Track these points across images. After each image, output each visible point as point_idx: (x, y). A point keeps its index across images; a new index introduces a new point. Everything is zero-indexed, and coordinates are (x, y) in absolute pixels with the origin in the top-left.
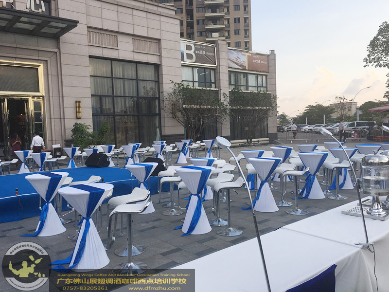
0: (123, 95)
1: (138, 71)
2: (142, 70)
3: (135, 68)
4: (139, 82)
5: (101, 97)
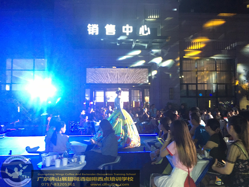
0: (203, 83)
1: (217, 64)
2: (220, 63)
3: (215, 63)
4: (217, 72)
5: (187, 84)
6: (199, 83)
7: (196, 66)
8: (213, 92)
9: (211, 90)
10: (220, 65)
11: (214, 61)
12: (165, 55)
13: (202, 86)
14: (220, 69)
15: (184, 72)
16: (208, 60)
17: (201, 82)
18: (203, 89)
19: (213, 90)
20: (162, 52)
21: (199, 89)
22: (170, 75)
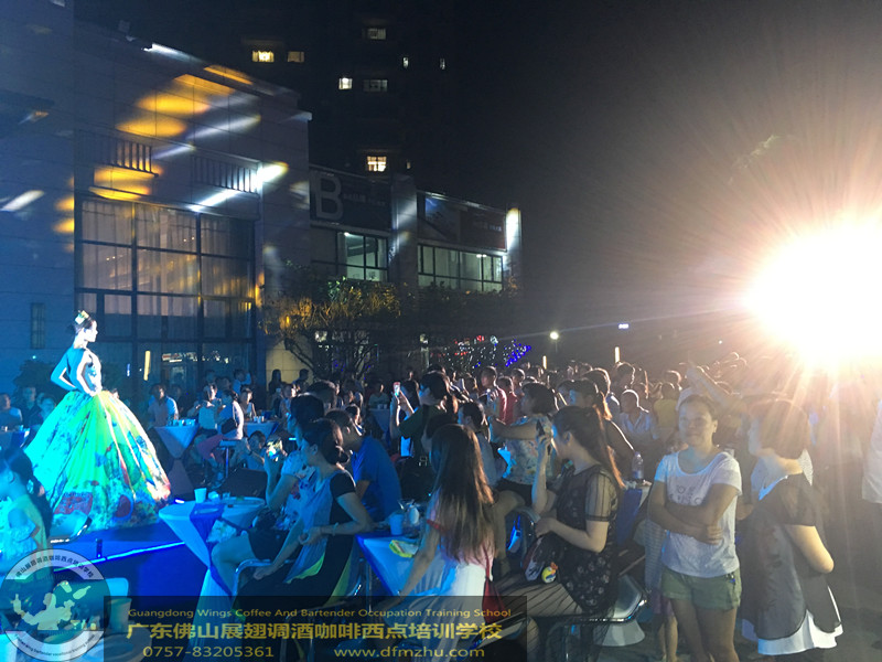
0: (154, 290)
1: (202, 232)
2: (212, 230)
3: (194, 225)
4: (203, 259)
5: (101, 294)
6: (141, 290)
10: (211, 236)
11: (193, 220)
13: (151, 301)
14: (212, 249)
15: (86, 245)
16: (174, 213)
17: (147, 290)
18: (155, 313)
21: (142, 310)
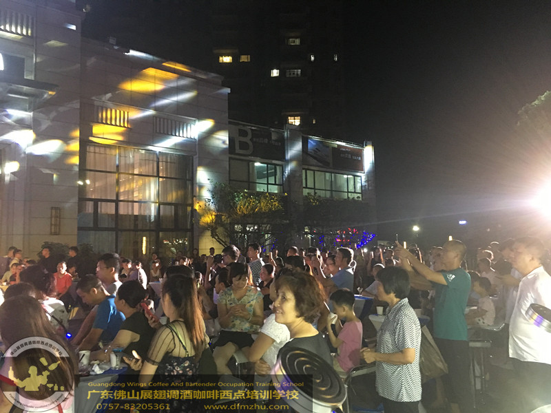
0: (130, 199)
1: (160, 163)
2: (167, 162)
3: (155, 159)
4: (161, 179)
5: (96, 201)
6: (121, 199)
7: (117, 163)
8: (150, 220)
9: (146, 216)
10: (167, 166)
11: (155, 156)
12: (44, 127)
13: (128, 205)
14: (167, 174)
15: (88, 173)
16: (143, 152)
17: (126, 198)
18: (130, 213)
19: (150, 216)
20: (34, 119)
21: (122, 211)
22: (55, 176)
